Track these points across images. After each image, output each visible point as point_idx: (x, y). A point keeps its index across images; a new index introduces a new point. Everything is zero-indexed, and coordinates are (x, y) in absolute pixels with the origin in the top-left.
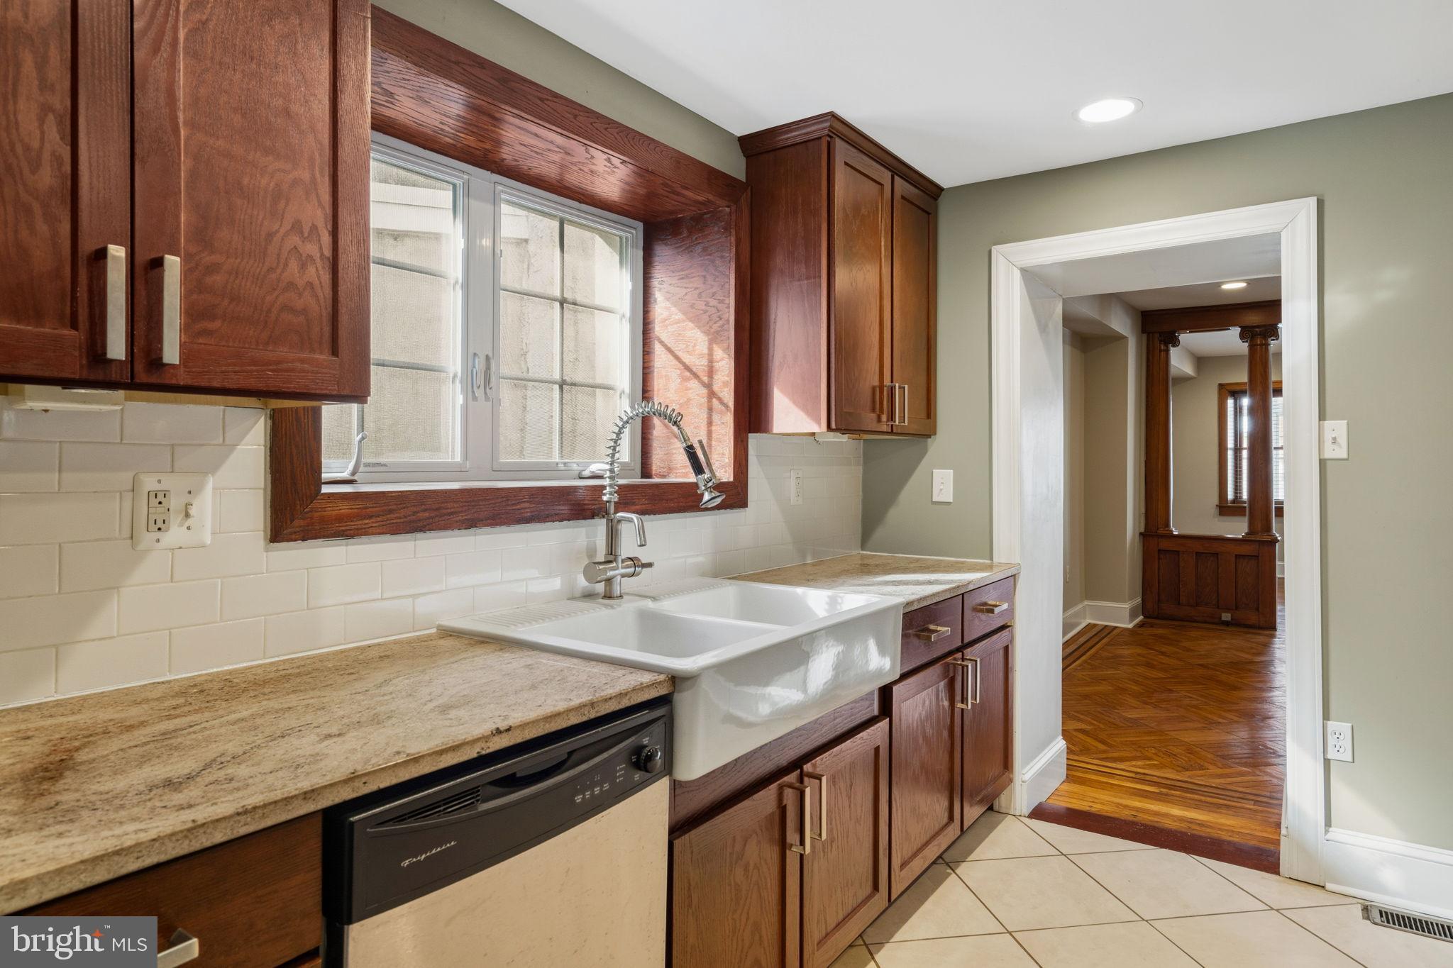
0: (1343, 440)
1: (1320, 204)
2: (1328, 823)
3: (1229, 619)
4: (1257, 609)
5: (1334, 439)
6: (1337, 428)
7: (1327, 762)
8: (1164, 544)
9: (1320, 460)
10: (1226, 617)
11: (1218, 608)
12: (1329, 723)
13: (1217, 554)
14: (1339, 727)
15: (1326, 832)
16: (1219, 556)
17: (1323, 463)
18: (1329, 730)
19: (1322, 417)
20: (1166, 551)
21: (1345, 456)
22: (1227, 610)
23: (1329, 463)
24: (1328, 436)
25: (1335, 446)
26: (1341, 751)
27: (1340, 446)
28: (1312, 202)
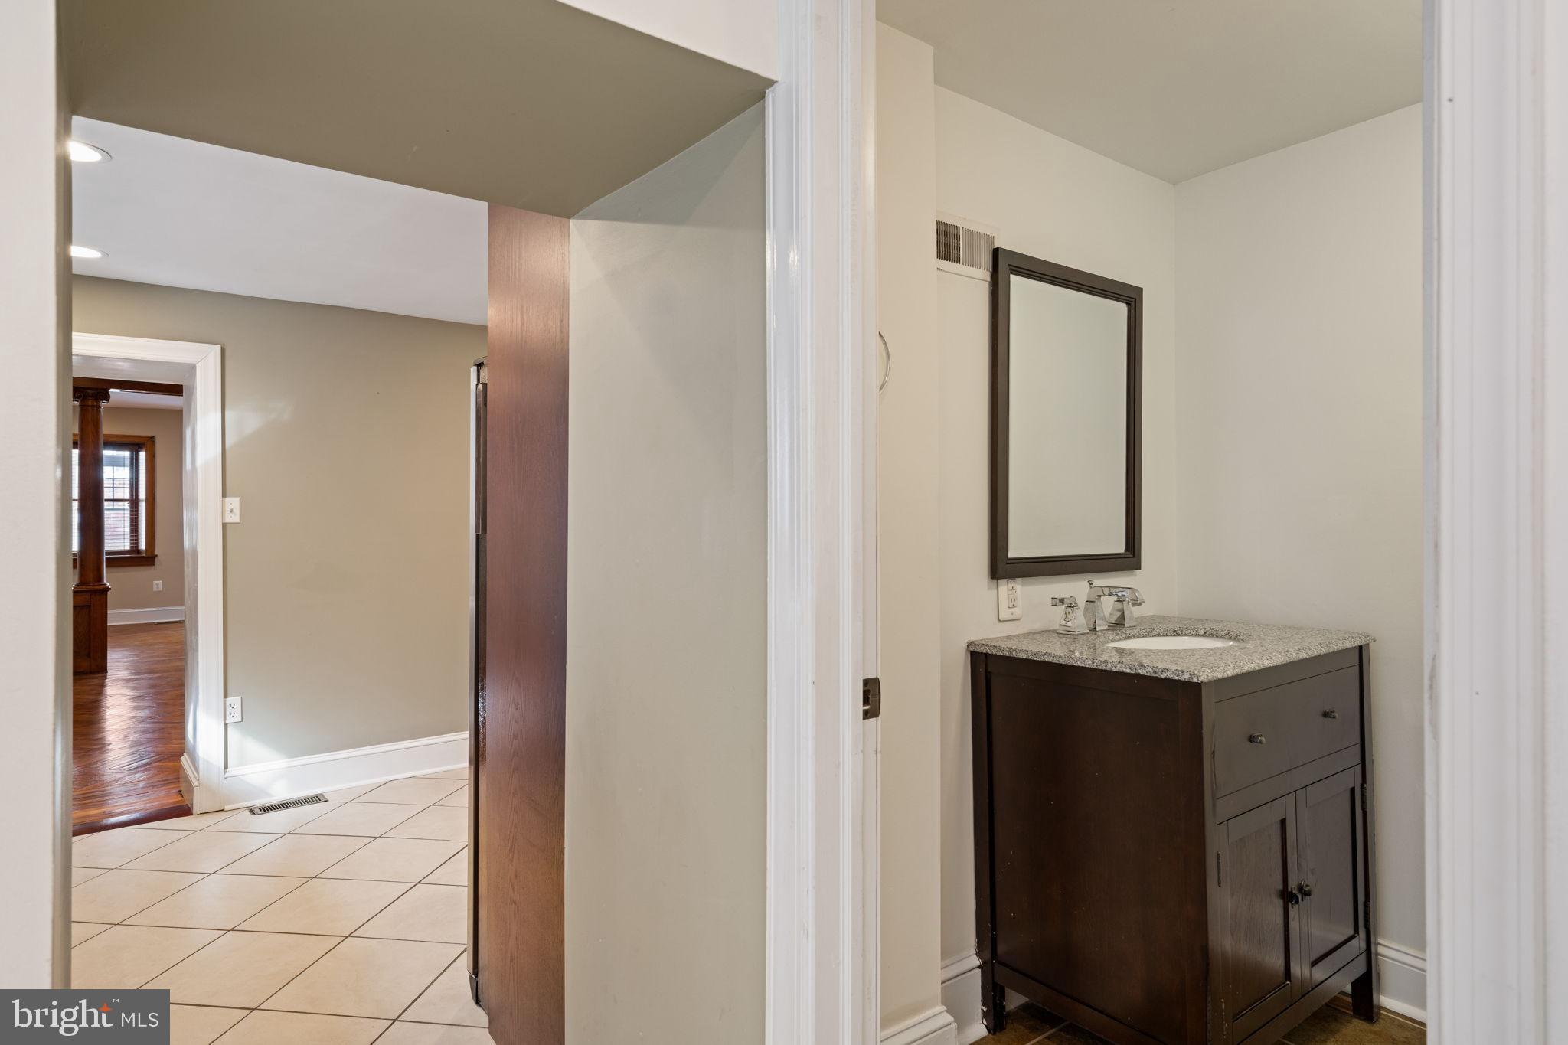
0: (237, 511)
1: (223, 350)
2: (226, 767)
5: (232, 510)
6: (233, 502)
7: (226, 725)
9: (223, 524)
12: (227, 699)
14: (234, 701)
15: (225, 772)
17: (224, 525)
18: (228, 703)
19: (224, 495)
21: (238, 521)
23: (228, 526)
24: (228, 508)
25: (231, 514)
26: (234, 716)
27: (235, 514)
28: (218, 348)
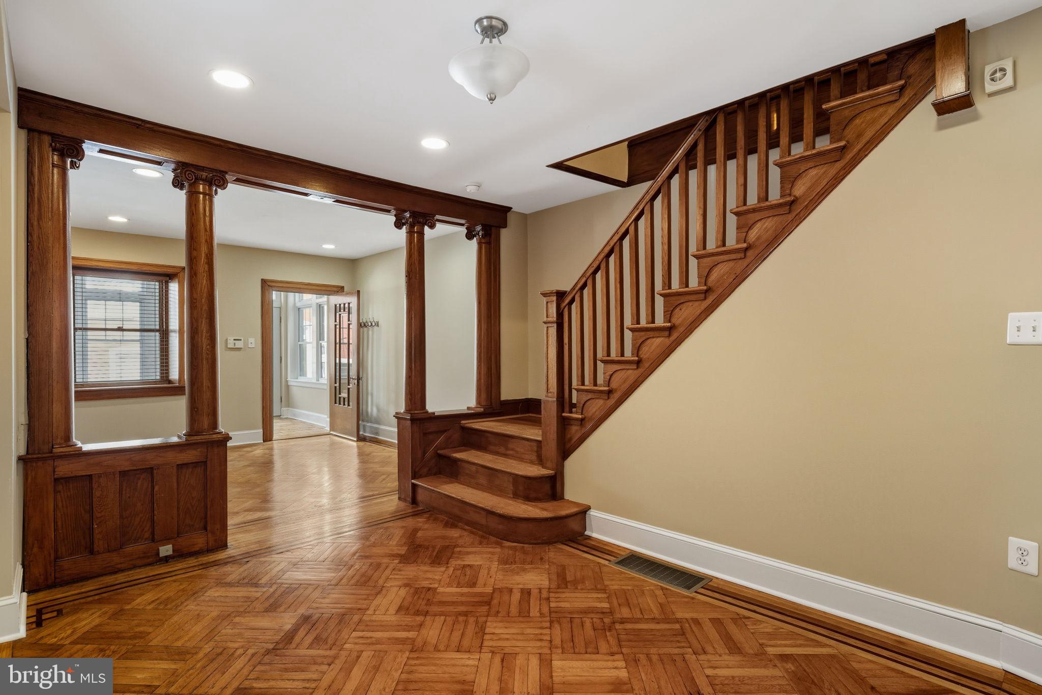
3: (170, 552)
4: (205, 528)
8: (65, 469)
10: (166, 550)
11: (153, 540)
13: (152, 469)
16: (155, 472)
20: (67, 480)
22: (166, 540)
